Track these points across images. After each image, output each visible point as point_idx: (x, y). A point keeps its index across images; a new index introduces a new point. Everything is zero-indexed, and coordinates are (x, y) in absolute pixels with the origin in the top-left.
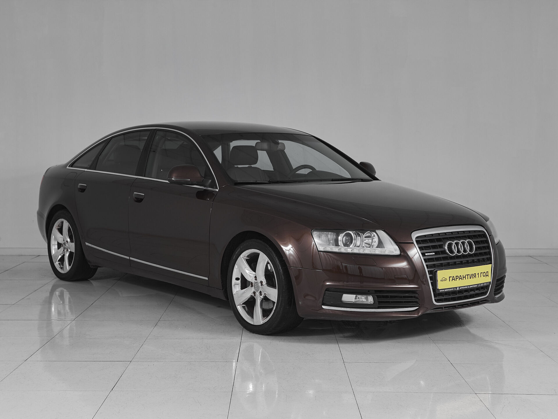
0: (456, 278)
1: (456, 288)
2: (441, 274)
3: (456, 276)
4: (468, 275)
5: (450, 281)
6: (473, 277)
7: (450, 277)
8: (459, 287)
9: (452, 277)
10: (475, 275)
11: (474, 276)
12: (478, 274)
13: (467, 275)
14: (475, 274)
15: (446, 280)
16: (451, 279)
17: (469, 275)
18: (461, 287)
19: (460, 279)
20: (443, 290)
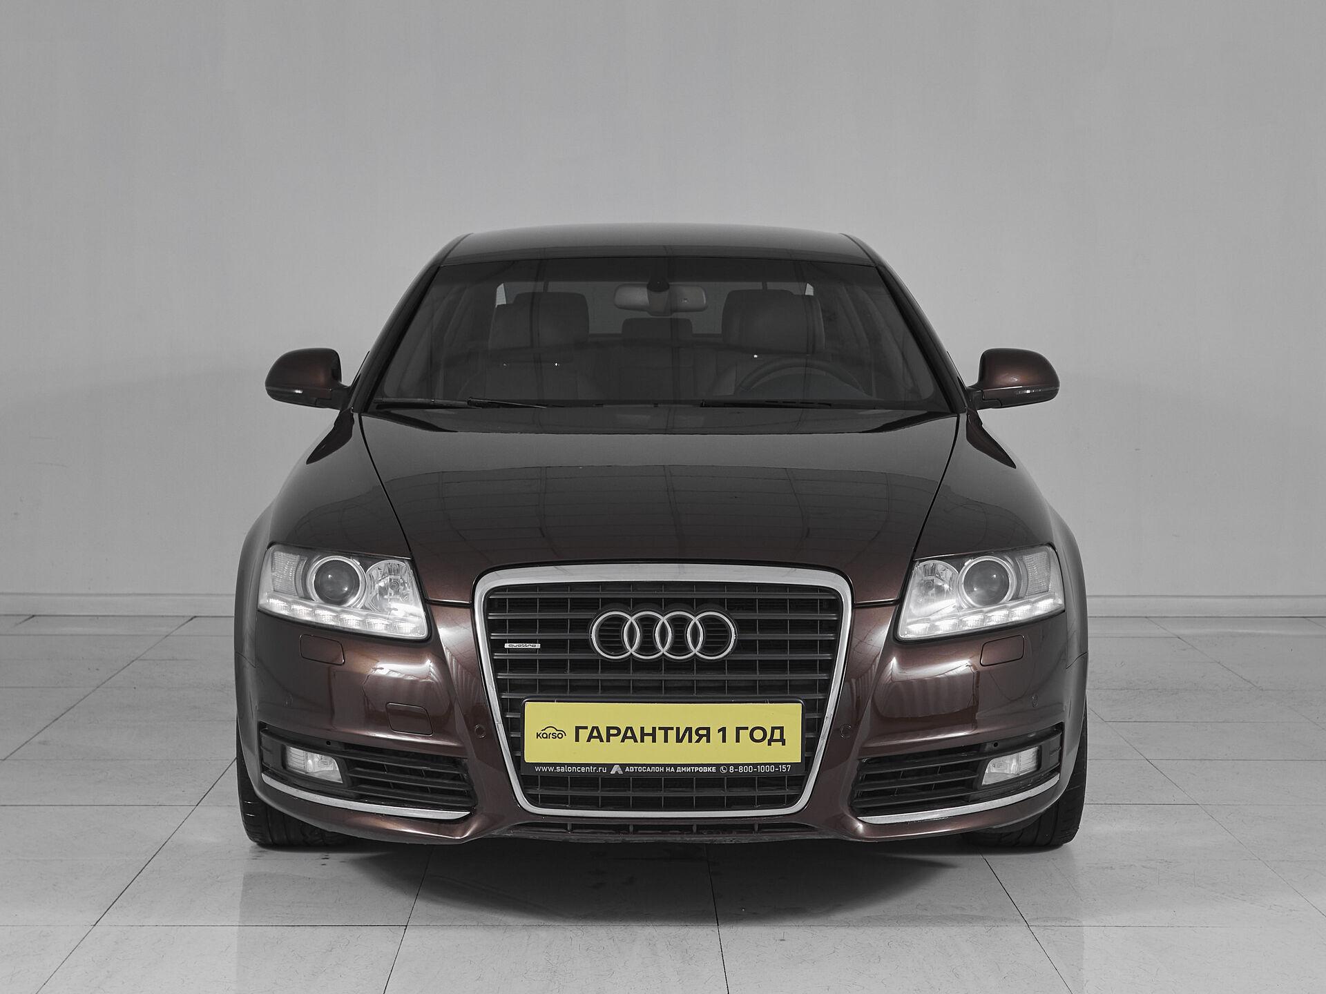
0: (609, 735)
1: (611, 766)
2: (538, 714)
3: (609, 729)
4: (666, 730)
5: (577, 740)
6: (695, 738)
7: (578, 728)
8: (623, 766)
9: (590, 729)
10: (704, 732)
11: (704, 734)
12: (723, 730)
13: (660, 728)
14: (708, 729)
15: (559, 735)
16: (584, 734)
17: (672, 729)
18: (630, 765)
19: (625, 737)
20: (551, 769)
